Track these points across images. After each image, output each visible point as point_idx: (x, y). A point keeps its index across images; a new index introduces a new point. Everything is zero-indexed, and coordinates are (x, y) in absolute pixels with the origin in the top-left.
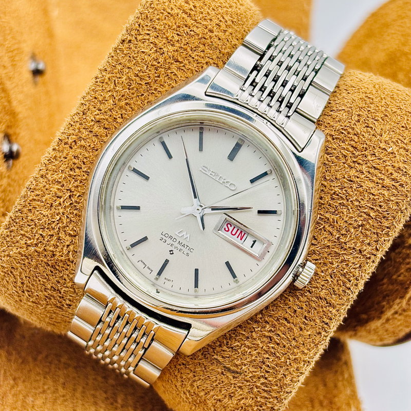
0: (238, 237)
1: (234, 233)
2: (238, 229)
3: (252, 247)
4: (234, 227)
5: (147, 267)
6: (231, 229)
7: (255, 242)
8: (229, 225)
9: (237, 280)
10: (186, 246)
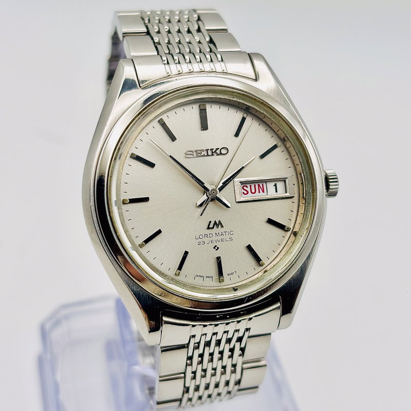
0: (259, 192)
1: (253, 191)
2: (255, 186)
3: (276, 192)
4: (251, 186)
5: (205, 277)
6: (248, 189)
7: (275, 185)
8: (245, 188)
9: (288, 228)
10: (224, 233)
